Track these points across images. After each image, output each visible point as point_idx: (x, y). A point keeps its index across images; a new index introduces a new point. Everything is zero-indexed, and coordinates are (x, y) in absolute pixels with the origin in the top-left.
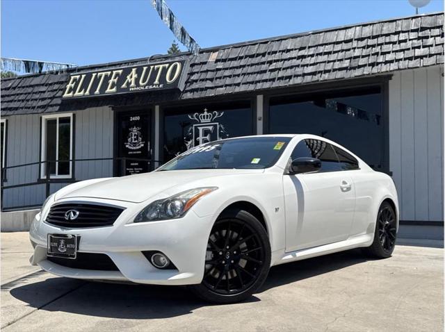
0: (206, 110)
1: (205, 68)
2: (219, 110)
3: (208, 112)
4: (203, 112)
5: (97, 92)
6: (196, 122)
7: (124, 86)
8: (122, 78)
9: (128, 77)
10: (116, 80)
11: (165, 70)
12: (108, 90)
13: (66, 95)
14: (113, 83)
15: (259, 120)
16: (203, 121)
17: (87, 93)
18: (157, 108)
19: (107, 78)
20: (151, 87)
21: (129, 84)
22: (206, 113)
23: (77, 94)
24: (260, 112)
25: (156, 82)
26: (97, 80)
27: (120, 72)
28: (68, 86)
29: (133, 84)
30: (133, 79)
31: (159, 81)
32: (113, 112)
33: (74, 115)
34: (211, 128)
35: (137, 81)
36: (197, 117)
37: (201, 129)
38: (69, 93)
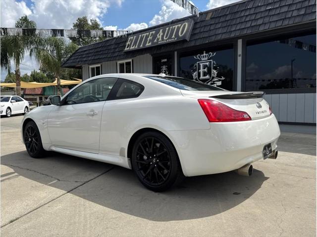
0: (204, 52)
1: (204, 24)
2: (213, 51)
3: (206, 53)
4: (203, 53)
5: (141, 46)
6: (199, 60)
7: (155, 41)
8: (154, 36)
9: (158, 35)
10: (151, 38)
11: (179, 28)
12: (147, 44)
13: (126, 49)
14: (150, 40)
15: (240, 56)
16: (203, 59)
17: (136, 47)
18: (176, 53)
19: (147, 37)
20: (170, 40)
21: (158, 39)
22: (205, 54)
23: (131, 48)
24: (240, 52)
25: (173, 36)
26: (142, 38)
27: (154, 32)
28: (127, 44)
29: (160, 40)
30: (160, 36)
31: (175, 36)
32: (152, 57)
33: (133, 60)
34: (207, 64)
35: (163, 36)
36: (199, 57)
37: (201, 64)
38: (127, 47)
